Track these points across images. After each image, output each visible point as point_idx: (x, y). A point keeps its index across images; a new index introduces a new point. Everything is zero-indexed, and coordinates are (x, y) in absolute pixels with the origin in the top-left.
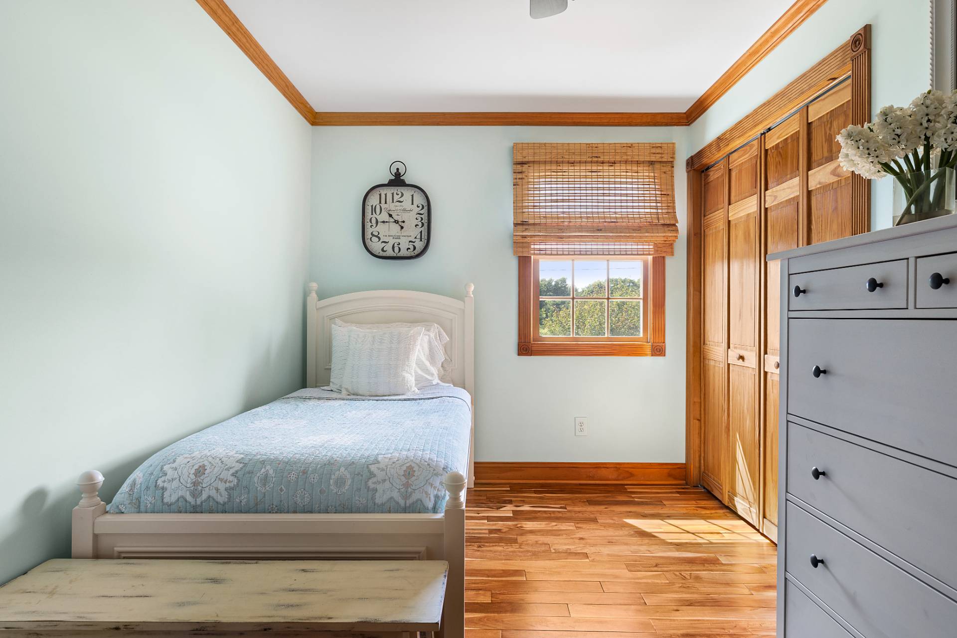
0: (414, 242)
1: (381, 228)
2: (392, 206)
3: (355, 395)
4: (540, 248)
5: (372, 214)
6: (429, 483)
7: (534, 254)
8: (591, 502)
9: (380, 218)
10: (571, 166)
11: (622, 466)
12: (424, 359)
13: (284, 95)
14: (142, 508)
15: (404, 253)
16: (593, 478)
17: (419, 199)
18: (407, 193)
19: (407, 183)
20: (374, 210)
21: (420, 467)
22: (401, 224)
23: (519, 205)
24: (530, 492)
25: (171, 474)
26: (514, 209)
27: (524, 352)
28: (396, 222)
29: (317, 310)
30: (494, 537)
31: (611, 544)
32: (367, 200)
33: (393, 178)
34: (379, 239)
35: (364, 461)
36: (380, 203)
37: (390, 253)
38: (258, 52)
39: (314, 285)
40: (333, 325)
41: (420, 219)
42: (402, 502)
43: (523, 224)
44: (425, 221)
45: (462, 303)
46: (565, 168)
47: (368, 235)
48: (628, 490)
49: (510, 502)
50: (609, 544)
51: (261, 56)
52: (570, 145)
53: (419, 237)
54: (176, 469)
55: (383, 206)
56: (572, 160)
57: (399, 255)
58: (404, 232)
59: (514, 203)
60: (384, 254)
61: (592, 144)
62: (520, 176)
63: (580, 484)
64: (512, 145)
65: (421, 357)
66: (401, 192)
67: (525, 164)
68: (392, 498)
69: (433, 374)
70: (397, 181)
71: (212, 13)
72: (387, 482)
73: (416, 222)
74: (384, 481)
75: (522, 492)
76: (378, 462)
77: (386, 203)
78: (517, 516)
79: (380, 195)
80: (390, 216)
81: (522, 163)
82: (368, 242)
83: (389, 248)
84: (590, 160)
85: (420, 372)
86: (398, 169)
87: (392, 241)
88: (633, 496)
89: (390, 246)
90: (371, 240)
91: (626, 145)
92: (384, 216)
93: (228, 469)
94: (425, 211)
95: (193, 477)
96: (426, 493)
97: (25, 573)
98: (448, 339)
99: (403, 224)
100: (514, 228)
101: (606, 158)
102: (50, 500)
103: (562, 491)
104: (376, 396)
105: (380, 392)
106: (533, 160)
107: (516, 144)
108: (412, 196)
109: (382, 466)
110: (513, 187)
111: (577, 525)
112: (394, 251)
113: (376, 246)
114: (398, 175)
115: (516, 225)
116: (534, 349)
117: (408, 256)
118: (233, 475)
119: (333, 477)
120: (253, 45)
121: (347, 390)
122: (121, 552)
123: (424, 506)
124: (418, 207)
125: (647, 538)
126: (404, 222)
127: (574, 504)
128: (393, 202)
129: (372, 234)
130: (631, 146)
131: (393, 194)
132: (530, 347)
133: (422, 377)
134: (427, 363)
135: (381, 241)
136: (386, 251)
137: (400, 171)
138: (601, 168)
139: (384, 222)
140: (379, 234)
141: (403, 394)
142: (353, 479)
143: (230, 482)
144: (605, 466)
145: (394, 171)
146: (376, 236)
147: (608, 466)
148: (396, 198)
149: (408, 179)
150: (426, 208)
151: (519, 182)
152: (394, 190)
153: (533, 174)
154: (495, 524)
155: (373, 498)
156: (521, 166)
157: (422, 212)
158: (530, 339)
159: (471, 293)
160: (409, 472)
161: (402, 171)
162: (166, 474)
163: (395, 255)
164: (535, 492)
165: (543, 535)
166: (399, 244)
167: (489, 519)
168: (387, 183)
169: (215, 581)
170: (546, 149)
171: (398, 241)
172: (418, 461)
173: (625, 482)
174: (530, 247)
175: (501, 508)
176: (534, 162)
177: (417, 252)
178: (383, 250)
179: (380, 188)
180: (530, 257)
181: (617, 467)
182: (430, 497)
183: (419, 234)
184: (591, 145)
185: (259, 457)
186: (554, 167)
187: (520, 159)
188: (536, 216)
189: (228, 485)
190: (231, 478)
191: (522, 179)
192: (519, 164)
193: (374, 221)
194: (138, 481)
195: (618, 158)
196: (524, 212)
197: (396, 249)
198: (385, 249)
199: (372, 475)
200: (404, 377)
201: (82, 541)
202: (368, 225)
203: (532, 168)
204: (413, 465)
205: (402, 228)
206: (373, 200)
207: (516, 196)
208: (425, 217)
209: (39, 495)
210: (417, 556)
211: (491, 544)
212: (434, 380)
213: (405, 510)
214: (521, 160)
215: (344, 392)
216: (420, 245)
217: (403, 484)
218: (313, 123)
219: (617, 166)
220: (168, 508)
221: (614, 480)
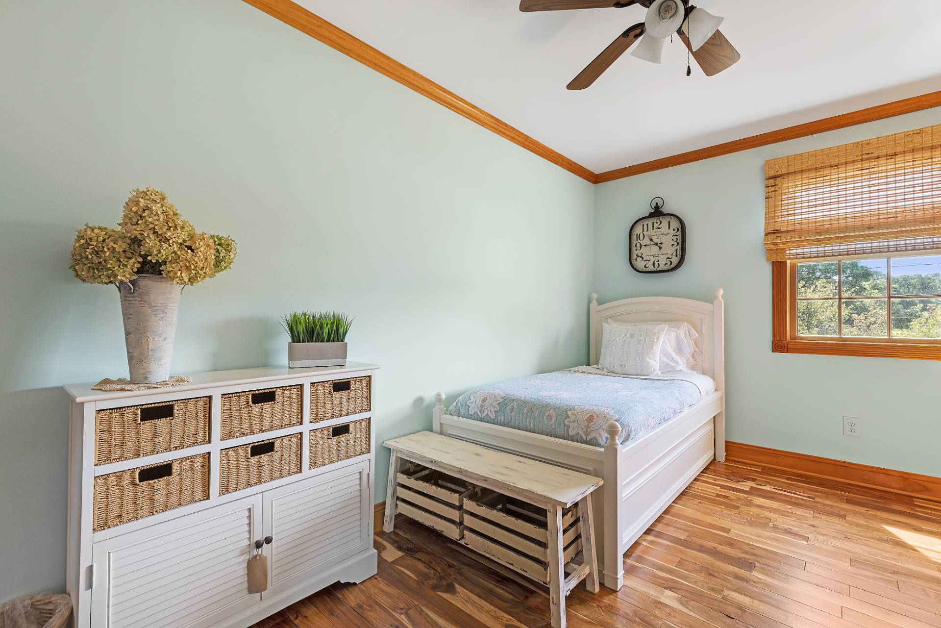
0: (671, 258)
1: (645, 251)
2: (652, 232)
3: (612, 373)
4: (796, 253)
5: (637, 241)
6: (602, 428)
7: (790, 259)
8: (849, 501)
9: (643, 243)
10: (834, 169)
11: (912, 477)
12: (670, 350)
13: (569, 170)
14: (460, 415)
15: (662, 268)
16: (868, 482)
17: (675, 224)
18: (665, 221)
19: (665, 213)
20: (638, 237)
21: (598, 417)
22: (659, 245)
23: (770, 215)
24: (783, 478)
25: (473, 399)
26: (765, 220)
27: (780, 349)
28: (656, 244)
29: (597, 312)
30: (718, 501)
31: (848, 539)
32: (633, 231)
33: (653, 211)
34: (643, 258)
35: (565, 407)
36: (643, 231)
37: (651, 268)
38: (545, 150)
39: (595, 295)
40: (604, 324)
41: (675, 240)
42: (584, 437)
43: (775, 232)
44: (680, 241)
45: (712, 305)
46: (826, 172)
47: (634, 256)
48: (915, 503)
49: (754, 480)
50: (845, 539)
51: (548, 152)
52: (832, 149)
53: (675, 254)
54: (475, 397)
55: (645, 233)
56: (833, 163)
57: (658, 269)
58: (662, 251)
59: (765, 214)
60: (647, 270)
61: (862, 141)
62: (773, 189)
63: (849, 484)
64: (764, 162)
65: (667, 348)
66: (660, 221)
67: (778, 177)
68: (578, 433)
69: (678, 362)
70: (657, 212)
71: (512, 139)
72: (576, 422)
73: (672, 242)
74: (574, 421)
75: (771, 475)
76: (574, 410)
77: (648, 231)
78: (752, 491)
79: (643, 225)
80: (651, 240)
81: (775, 177)
82: (634, 262)
83: (650, 265)
84: (860, 158)
85: (665, 360)
86: (657, 204)
87: (652, 259)
88: (917, 509)
89: (651, 262)
90: (636, 260)
91: (911, 133)
92: (647, 241)
93: (496, 401)
94: (679, 233)
95: (481, 402)
96: (600, 435)
97: (414, 433)
98: (697, 335)
99: (661, 246)
100: (764, 238)
101: (883, 152)
102: (426, 403)
103: (820, 485)
104: (626, 375)
105: (629, 373)
106: (786, 172)
107: (767, 162)
108: (669, 222)
109: (575, 412)
110: (765, 200)
111: (815, 515)
112: (654, 267)
113: (640, 264)
114: (657, 207)
115: (767, 234)
116: (789, 346)
117: (664, 269)
118: (498, 404)
119: (546, 414)
120: (541, 148)
121: (607, 369)
122: (450, 434)
123: (598, 442)
124: (674, 230)
125: (901, 548)
126: (662, 243)
127: (827, 498)
128: (653, 229)
129: (637, 255)
130: (920, 132)
131: (653, 223)
132: (786, 345)
133: (667, 364)
134: (674, 354)
135: (644, 259)
136: (647, 268)
137: (658, 205)
138: (876, 163)
139: (646, 245)
140: (642, 254)
141: (647, 375)
142: (557, 417)
143: (497, 408)
144: (885, 472)
145: (654, 205)
146: (640, 257)
147: (890, 473)
148: (656, 225)
149: (665, 210)
150: (680, 230)
151: (772, 194)
152: (654, 220)
153: (786, 185)
154: (726, 492)
155: (568, 431)
156: (774, 180)
157: (677, 234)
158: (786, 337)
159: (720, 297)
160: (590, 419)
161: (660, 205)
162: (470, 399)
163: (655, 270)
164: (787, 479)
165: (768, 511)
166: (658, 261)
167: (722, 487)
168: (648, 215)
169: (478, 455)
170: (801, 159)
171: (657, 259)
172: (598, 413)
173: (917, 495)
174: (785, 253)
175: (741, 482)
176: (788, 174)
177: (672, 266)
178: (645, 267)
179: (642, 220)
180: (786, 262)
181: (904, 477)
182: (602, 438)
183: (675, 252)
184: (860, 143)
185: (513, 397)
186: (812, 174)
187: (772, 173)
188: (789, 223)
189: (495, 409)
190: (497, 406)
191: (774, 191)
192: (771, 178)
193: (638, 245)
194: (460, 401)
195: (899, 149)
196: (777, 222)
197: (656, 265)
198: (647, 266)
199: (568, 416)
200: (649, 363)
201: (436, 427)
202: (634, 249)
203: (786, 179)
204: (594, 415)
205: (660, 248)
206: (638, 230)
207: (768, 207)
208: (679, 238)
209: (420, 400)
210: (588, 472)
211: (712, 504)
212: (677, 367)
213: (586, 443)
214: (774, 175)
215: (605, 370)
216: (676, 261)
217: (586, 426)
218: (595, 183)
219: (899, 158)
220: (470, 417)
221: (900, 489)
